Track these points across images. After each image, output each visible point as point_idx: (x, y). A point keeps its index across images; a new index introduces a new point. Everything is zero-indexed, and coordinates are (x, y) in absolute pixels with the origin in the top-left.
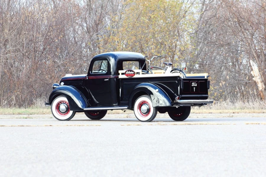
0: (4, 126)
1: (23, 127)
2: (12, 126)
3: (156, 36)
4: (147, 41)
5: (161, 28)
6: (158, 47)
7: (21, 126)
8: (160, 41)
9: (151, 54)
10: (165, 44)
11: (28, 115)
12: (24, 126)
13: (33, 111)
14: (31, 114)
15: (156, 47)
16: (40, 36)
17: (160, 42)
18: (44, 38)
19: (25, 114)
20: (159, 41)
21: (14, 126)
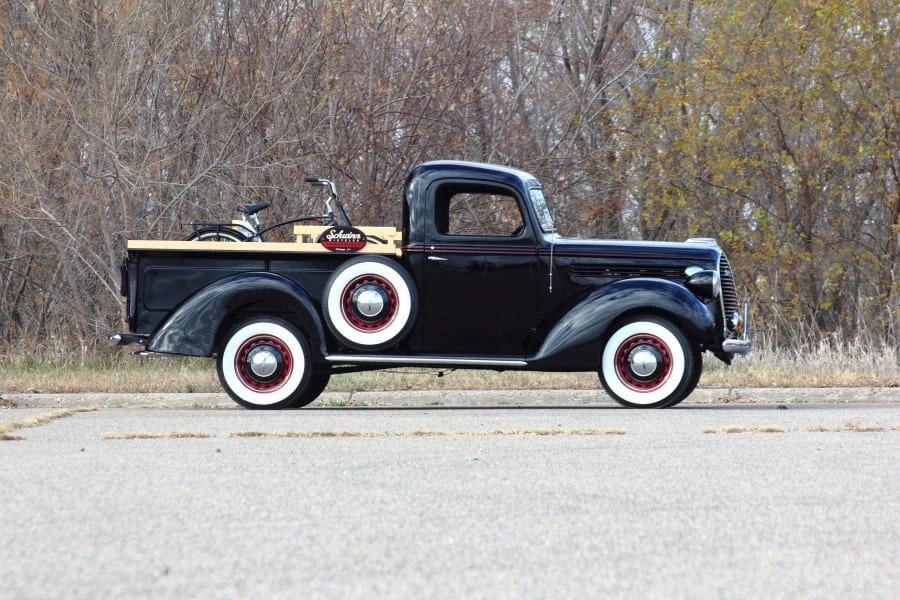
0: (260, 435)
1: (331, 438)
2: (289, 435)
3: (836, 86)
4: (801, 108)
5: (854, 55)
6: (845, 129)
7: (323, 435)
8: (852, 106)
9: (816, 156)
10: (872, 120)
11: (348, 394)
12: (333, 435)
13: (366, 379)
14: (360, 390)
15: (837, 130)
16: (390, 90)
17: (851, 109)
18: (405, 97)
19: (336, 391)
20: (847, 106)
21: (298, 436)
